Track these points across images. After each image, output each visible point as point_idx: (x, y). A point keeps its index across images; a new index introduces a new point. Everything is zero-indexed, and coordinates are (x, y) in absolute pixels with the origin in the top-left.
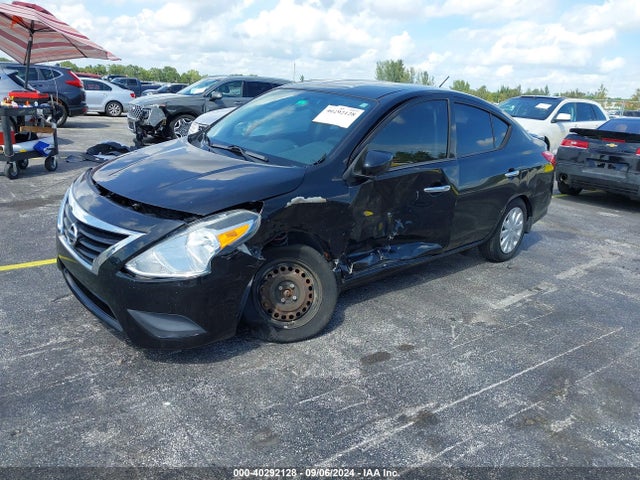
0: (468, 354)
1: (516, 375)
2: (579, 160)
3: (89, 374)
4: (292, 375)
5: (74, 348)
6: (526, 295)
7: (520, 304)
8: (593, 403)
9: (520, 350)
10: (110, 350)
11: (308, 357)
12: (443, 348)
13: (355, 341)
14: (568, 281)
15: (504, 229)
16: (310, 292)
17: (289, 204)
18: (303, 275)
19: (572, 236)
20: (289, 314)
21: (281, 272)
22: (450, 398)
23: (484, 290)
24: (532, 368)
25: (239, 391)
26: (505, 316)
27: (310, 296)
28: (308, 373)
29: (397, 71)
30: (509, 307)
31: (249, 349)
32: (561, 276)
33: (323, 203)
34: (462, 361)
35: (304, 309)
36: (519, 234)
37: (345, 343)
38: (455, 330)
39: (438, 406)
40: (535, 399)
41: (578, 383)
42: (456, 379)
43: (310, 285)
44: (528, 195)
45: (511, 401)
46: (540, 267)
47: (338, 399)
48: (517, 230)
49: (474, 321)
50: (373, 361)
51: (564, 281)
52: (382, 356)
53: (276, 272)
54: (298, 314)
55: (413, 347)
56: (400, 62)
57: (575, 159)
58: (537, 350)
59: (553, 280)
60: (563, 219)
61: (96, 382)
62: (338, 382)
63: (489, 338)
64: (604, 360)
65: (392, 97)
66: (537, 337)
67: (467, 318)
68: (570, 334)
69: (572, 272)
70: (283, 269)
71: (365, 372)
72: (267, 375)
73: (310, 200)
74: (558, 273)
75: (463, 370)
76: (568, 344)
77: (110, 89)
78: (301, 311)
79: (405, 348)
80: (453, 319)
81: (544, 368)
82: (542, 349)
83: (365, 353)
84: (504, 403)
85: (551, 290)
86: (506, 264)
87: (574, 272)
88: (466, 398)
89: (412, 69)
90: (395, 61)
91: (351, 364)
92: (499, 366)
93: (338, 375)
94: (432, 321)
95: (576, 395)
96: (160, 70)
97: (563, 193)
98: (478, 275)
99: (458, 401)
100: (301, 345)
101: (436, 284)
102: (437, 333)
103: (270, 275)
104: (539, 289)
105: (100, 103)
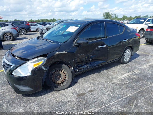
0: (108, 93)
1: (120, 99)
2: (151, 34)
3: (6, 100)
4: (57, 100)
5: (5, 93)
6: (130, 74)
7: (127, 77)
8: (142, 108)
9: (123, 91)
10: (13, 94)
11: (63, 95)
12: (101, 91)
13: (77, 90)
14: (143, 69)
15: (125, 55)
16: (65, 77)
17: (55, 54)
18: (63, 72)
19: (147, 55)
20: (59, 83)
21: (57, 71)
22: (98, 107)
23: (118, 73)
24: (126, 97)
25: (41, 105)
26: (121, 80)
27: (65, 78)
28: (61, 100)
29: (108, 14)
30: (124, 78)
31: (48, 93)
32: (141, 68)
33: (66, 53)
34: (106, 95)
35: (64, 81)
36: (130, 56)
37: (74, 90)
38: (106, 85)
39: (94, 110)
40: (124, 107)
41: (139, 101)
42: (102, 101)
43: (65, 75)
44: (131, 45)
45: (117, 108)
46: (136, 65)
47: (67, 108)
48: (129, 55)
49: (113, 82)
50: (80, 95)
51: (142, 69)
52: (83, 94)
53: (56, 71)
54: (62, 83)
55: (92, 91)
56: (109, 12)
57: (150, 34)
58: (129, 91)
59: (139, 69)
60: (146, 50)
61: (6, 103)
62: (68, 102)
63: (115, 87)
64: (148, 93)
65: (87, 23)
66: (130, 87)
67: (110, 81)
68: (140, 85)
69: (145, 66)
70: (58, 71)
71: (77, 99)
72: (50, 100)
73: (62, 52)
74: (141, 66)
75: (105, 98)
76: (139, 89)
77: (37, 25)
78: (63, 82)
79: (90, 91)
80: (106, 82)
81: (129, 97)
82: (130, 90)
83: (79, 93)
84: (114, 109)
85: (137, 72)
86: (126, 65)
87: (146, 66)
88: (103, 107)
89: (112, 14)
90: (107, 12)
91: (74, 97)
92: (116, 96)
93: (69, 100)
94: (100, 83)
95: (137, 105)
96: (52, 20)
97: (147, 43)
98: (117, 68)
99: (101, 108)
100: (62, 91)
101: (104, 72)
102: (101, 86)
103: (54, 73)
104: (134, 72)
105: (35, 29)
